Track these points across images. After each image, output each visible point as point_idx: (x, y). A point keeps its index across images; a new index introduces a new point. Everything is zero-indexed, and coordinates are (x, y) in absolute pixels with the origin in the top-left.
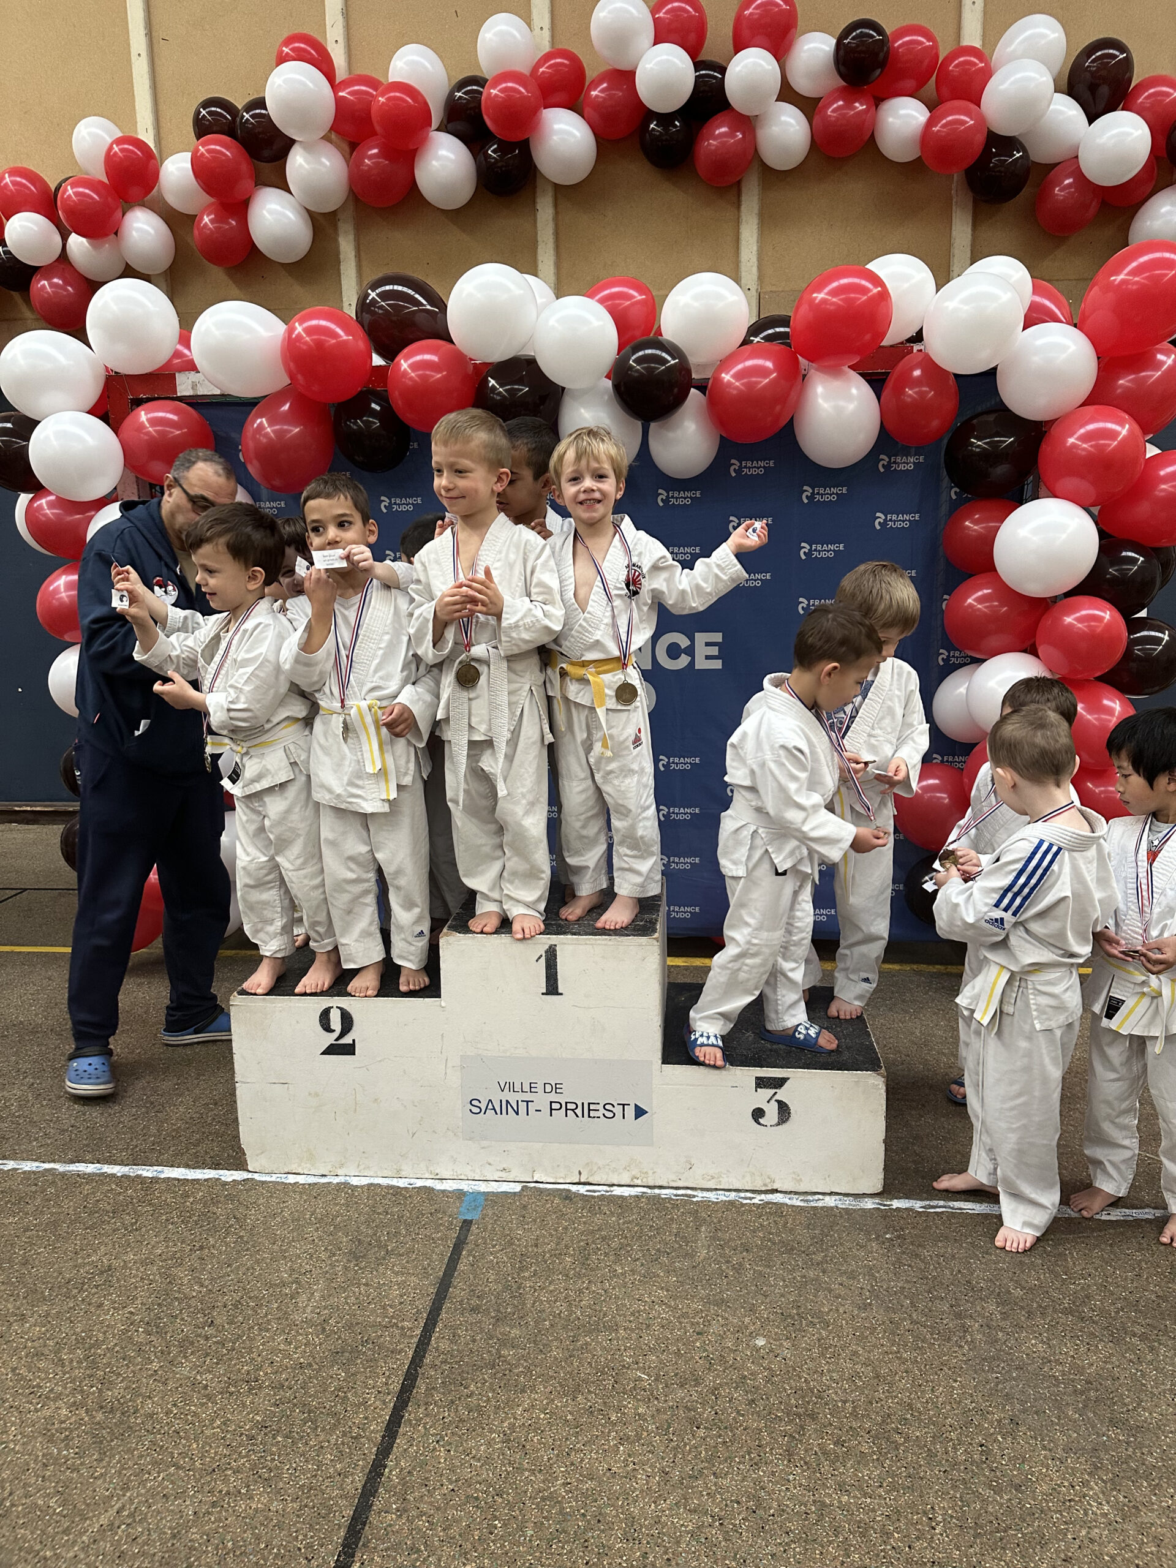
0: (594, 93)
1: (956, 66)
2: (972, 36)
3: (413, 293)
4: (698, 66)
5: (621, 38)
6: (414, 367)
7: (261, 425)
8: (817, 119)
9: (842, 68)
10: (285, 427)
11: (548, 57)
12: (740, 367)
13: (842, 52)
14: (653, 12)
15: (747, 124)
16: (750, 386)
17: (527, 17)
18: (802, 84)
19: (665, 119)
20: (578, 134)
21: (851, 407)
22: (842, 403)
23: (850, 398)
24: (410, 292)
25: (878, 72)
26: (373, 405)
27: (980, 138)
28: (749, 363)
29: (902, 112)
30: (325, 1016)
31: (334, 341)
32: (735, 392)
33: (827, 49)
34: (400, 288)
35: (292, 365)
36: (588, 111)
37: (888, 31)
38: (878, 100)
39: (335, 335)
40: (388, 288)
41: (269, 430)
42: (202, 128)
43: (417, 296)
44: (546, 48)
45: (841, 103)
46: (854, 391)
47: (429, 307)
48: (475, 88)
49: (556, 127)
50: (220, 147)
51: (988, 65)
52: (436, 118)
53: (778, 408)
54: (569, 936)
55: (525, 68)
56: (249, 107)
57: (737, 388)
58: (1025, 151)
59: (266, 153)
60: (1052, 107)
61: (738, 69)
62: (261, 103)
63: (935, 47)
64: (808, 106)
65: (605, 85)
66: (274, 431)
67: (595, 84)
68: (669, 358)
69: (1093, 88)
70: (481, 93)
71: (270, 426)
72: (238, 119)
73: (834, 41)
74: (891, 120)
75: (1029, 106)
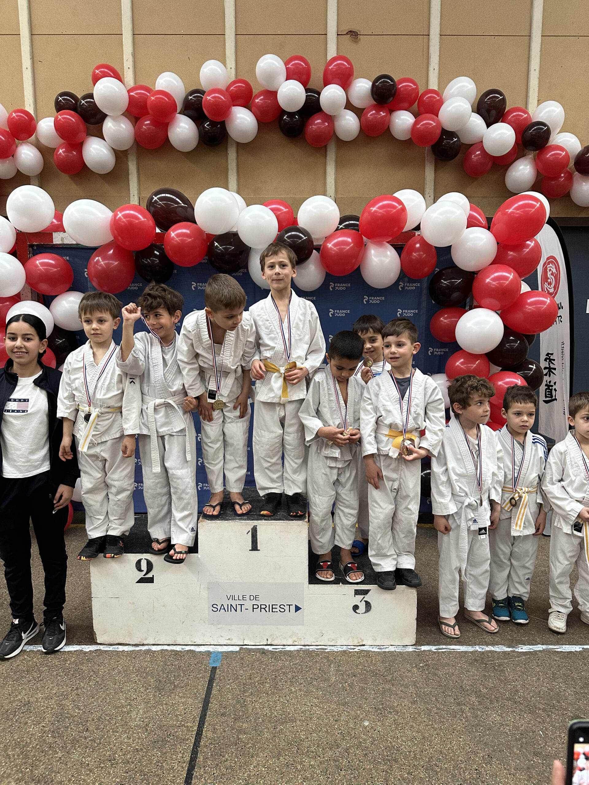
0: (257, 101)
1: (427, 98)
2: (433, 85)
3: (175, 198)
4: (307, 90)
5: (271, 76)
6: (178, 235)
7: (98, 260)
8: (363, 118)
9: (375, 96)
10: (111, 262)
11: (234, 83)
12: (336, 241)
13: (375, 89)
14: (286, 64)
15: (330, 119)
16: (341, 250)
17: (223, 61)
18: (356, 103)
19: (291, 115)
20: (249, 119)
21: (387, 261)
22: (383, 259)
23: (386, 256)
24: (174, 197)
25: (392, 98)
26: (156, 252)
27: (439, 132)
28: (340, 239)
29: (402, 117)
30: (139, 563)
31: (137, 221)
32: (334, 252)
33: (368, 86)
34: (169, 195)
35: (116, 232)
36: (254, 109)
37: (396, 79)
38: (391, 111)
39: (138, 218)
40: (163, 195)
41: (102, 263)
42: (59, 107)
43: (177, 199)
44: (233, 78)
45: (374, 112)
46: (389, 253)
47: (183, 205)
48: (199, 95)
49: (238, 115)
50: (69, 116)
51: (441, 98)
52: (179, 107)
53: (354, 260)
54: (264, 521)
55: (223, 87)
56: (84, 98)
57: (334, 250)
58: (458, 138)
59: (92, 120)
60: (471, 119)
61: (326, 94)
62: (91, 96)
63: (417, 88)
64: (359, 112)
65: (262, 97)
66: (105, 264)
67: (257, 96)
68: (303, 236)
69: (488, 111)
70: (202, 98)
72: (78, 103)
73: (371, 84)
74: (397, 120)
75: (461, 118)
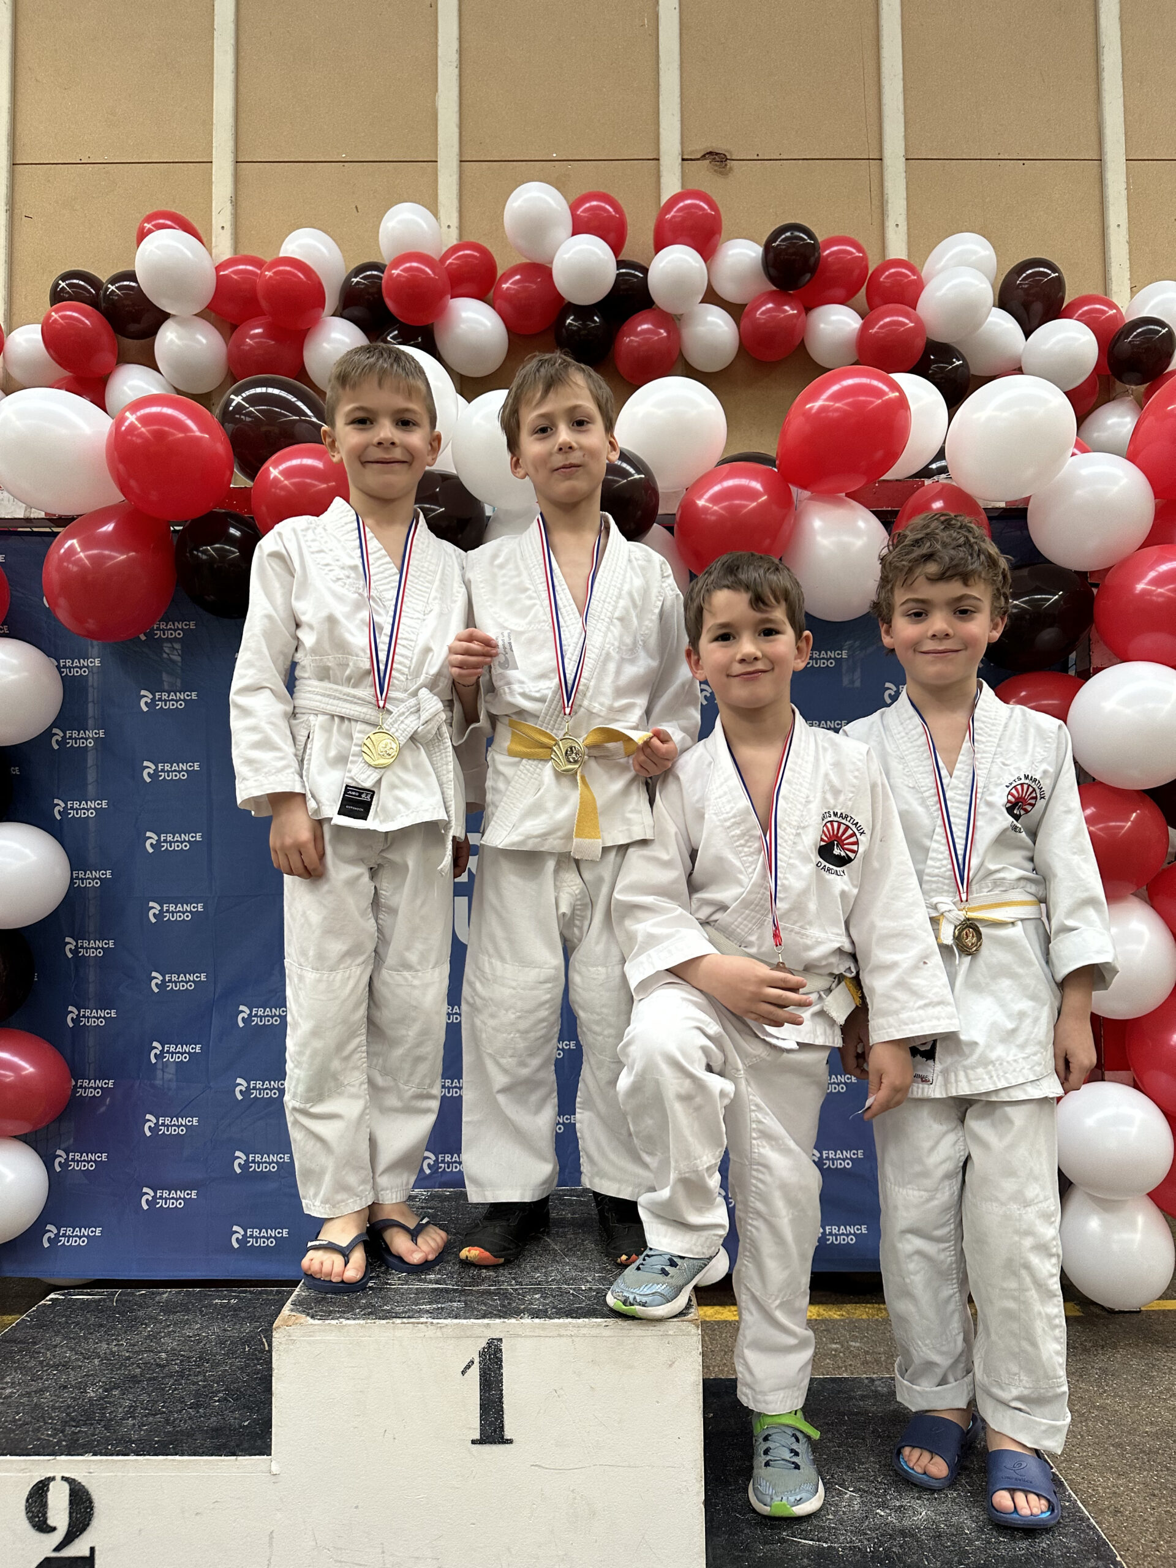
0: (505, 286)
1: (887, 277)
2: (898, 251)
4: (620, 264)
5: (536, 227)
7: (71, 549)
8: (745, 322)
9: (772, 271)
10: (107, 552)
11: (455, 249)
13: (771, 255)
14: (573, 208)
15: (671, 322)
17: (433, 206)
18: (728, 290)
19: (583, 312)
20: (489, 324)
23: (857, 533)
25: (808, 276)
27: (920, 344)
29: (834, 318)
30: (39, 1493)
33: (753, 255)
34: (276, 392)
36: (499, 302)
37: (820, 240)
38: (808, 307)
39: (185, 429)
40: (259, 390)
41: (82, 555)
43: (299, 404)
44: (452, 239)
45: (770, 305)
47: (314, 419)
48: (375, 273)
49: (464, 315)
50: (76, 314)
51: (919, 277)
52: (332, 300)
54: (527, 1321)
55: (431, 253)
56: (116, 279)
58: (964, 359)
59: (133, 327)
60: (990, 319)
61: (661, 265)
62: (131, 276)
63: (864, 259)
64: (735, 310)
65: (518, 277)
66: (88, 557)
67: (507, 276)
69: (1026, 306)
70: (380, 278)
71: (83, 550)
72: (102, 292)
73: (760, 250)
74: (822, 326)
75: (969, 315)
